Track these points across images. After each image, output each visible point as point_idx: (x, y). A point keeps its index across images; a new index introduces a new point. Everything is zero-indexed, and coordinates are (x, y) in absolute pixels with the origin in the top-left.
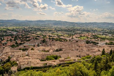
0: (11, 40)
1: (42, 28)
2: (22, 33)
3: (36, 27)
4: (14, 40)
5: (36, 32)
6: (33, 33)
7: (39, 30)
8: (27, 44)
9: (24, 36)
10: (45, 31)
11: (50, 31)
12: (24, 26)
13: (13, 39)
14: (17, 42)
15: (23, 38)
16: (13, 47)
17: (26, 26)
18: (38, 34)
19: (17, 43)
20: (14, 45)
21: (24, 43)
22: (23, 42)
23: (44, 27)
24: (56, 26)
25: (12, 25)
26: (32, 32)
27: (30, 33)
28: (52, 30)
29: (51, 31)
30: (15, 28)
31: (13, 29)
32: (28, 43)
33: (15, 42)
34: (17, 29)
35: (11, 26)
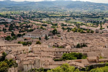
1: (49, 12)
2: (20, 20)
3: (41, 12)
4: (10, 30)
5: (41, 18)
6: (36, 21)
7: (46, 15)
8: (29, 36)
9: (23, 24)
10: (55, 17)
11: (63, 17)
12: (22, 10)
13: (8, 28)
14: (13, 33)
15: (22, 28)
16: (8, 40)
17: (26, 11)
18: (45, 22)
19: (14, 35)
20: (9, 37)
21: (24, 34)
22: (22, 33)
23: (53, 12)
24: (71, 10)
25: (6, 9)
26: (35, 19)
27: (32, 20)
29: (65, 17)
30: (10, 13)
31: (7, 14)
32: (30, 34)
33: (11, 32)
34: (12, 14)
35: (4, 10)
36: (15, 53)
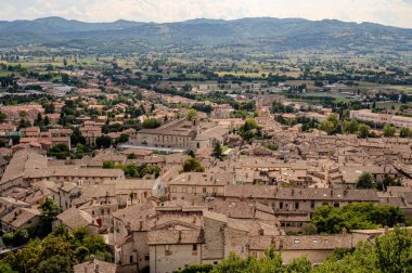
0: (42, 122)
2: (103, 90)
3: (184, 62)
4: (62, 122)
5: (183, 84)
6: (166, 92)
7: (205, 73)
8: (145, 143)
9: (115, 103)
10: (243, 78)
11: (274, 80)
12: (109, 52)
13: (55, 116)
14: (77, 132)
15: (112, 115)
16: (59, 157)
17: (124, 56)
18: (202, 98)
19: (83, 140)
20: (63, 147)
21: (124, 139)
22: (114, 135)
23: (230, 62)
24: (305, 56)
25: (44, 49)
26: (162, 85)
27: (149, 88)
28: (288, 74)
29: (283, 79)
30: (61, 65)
31: (50, 68)
32: (150, 139)
33: (70, 131)
34: (71, 68)
35: (36, 54)
36: (96, 205)
